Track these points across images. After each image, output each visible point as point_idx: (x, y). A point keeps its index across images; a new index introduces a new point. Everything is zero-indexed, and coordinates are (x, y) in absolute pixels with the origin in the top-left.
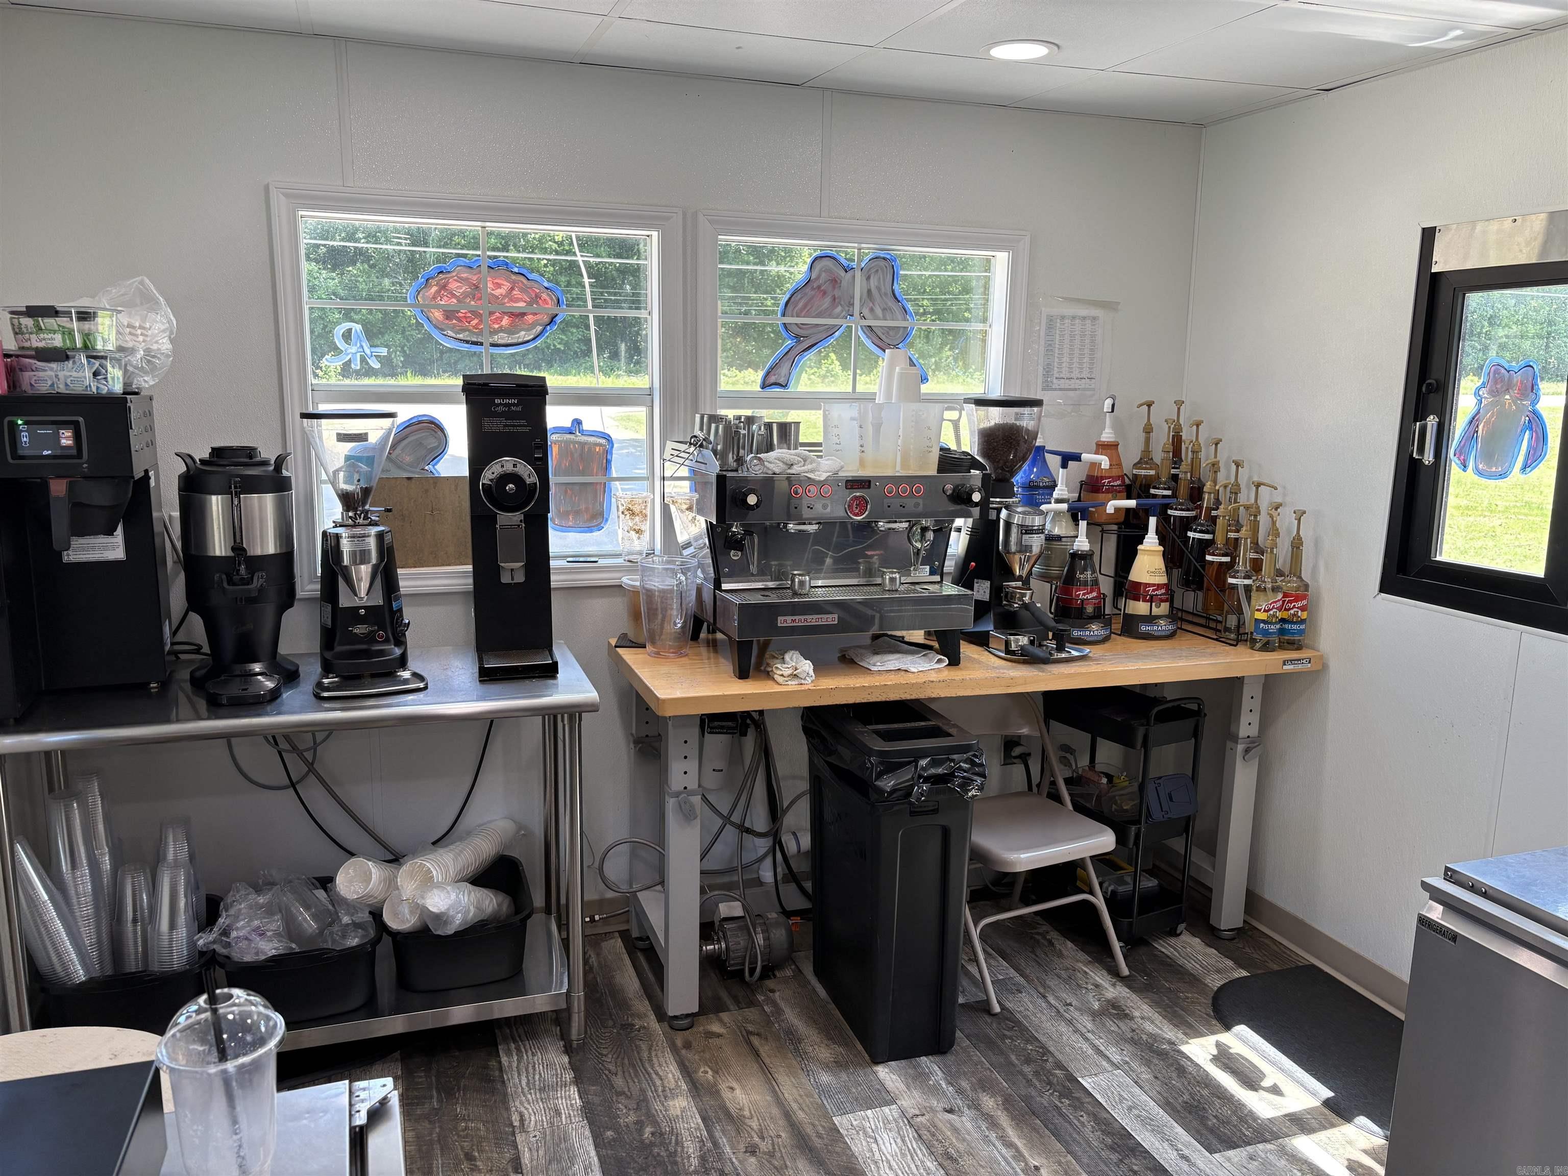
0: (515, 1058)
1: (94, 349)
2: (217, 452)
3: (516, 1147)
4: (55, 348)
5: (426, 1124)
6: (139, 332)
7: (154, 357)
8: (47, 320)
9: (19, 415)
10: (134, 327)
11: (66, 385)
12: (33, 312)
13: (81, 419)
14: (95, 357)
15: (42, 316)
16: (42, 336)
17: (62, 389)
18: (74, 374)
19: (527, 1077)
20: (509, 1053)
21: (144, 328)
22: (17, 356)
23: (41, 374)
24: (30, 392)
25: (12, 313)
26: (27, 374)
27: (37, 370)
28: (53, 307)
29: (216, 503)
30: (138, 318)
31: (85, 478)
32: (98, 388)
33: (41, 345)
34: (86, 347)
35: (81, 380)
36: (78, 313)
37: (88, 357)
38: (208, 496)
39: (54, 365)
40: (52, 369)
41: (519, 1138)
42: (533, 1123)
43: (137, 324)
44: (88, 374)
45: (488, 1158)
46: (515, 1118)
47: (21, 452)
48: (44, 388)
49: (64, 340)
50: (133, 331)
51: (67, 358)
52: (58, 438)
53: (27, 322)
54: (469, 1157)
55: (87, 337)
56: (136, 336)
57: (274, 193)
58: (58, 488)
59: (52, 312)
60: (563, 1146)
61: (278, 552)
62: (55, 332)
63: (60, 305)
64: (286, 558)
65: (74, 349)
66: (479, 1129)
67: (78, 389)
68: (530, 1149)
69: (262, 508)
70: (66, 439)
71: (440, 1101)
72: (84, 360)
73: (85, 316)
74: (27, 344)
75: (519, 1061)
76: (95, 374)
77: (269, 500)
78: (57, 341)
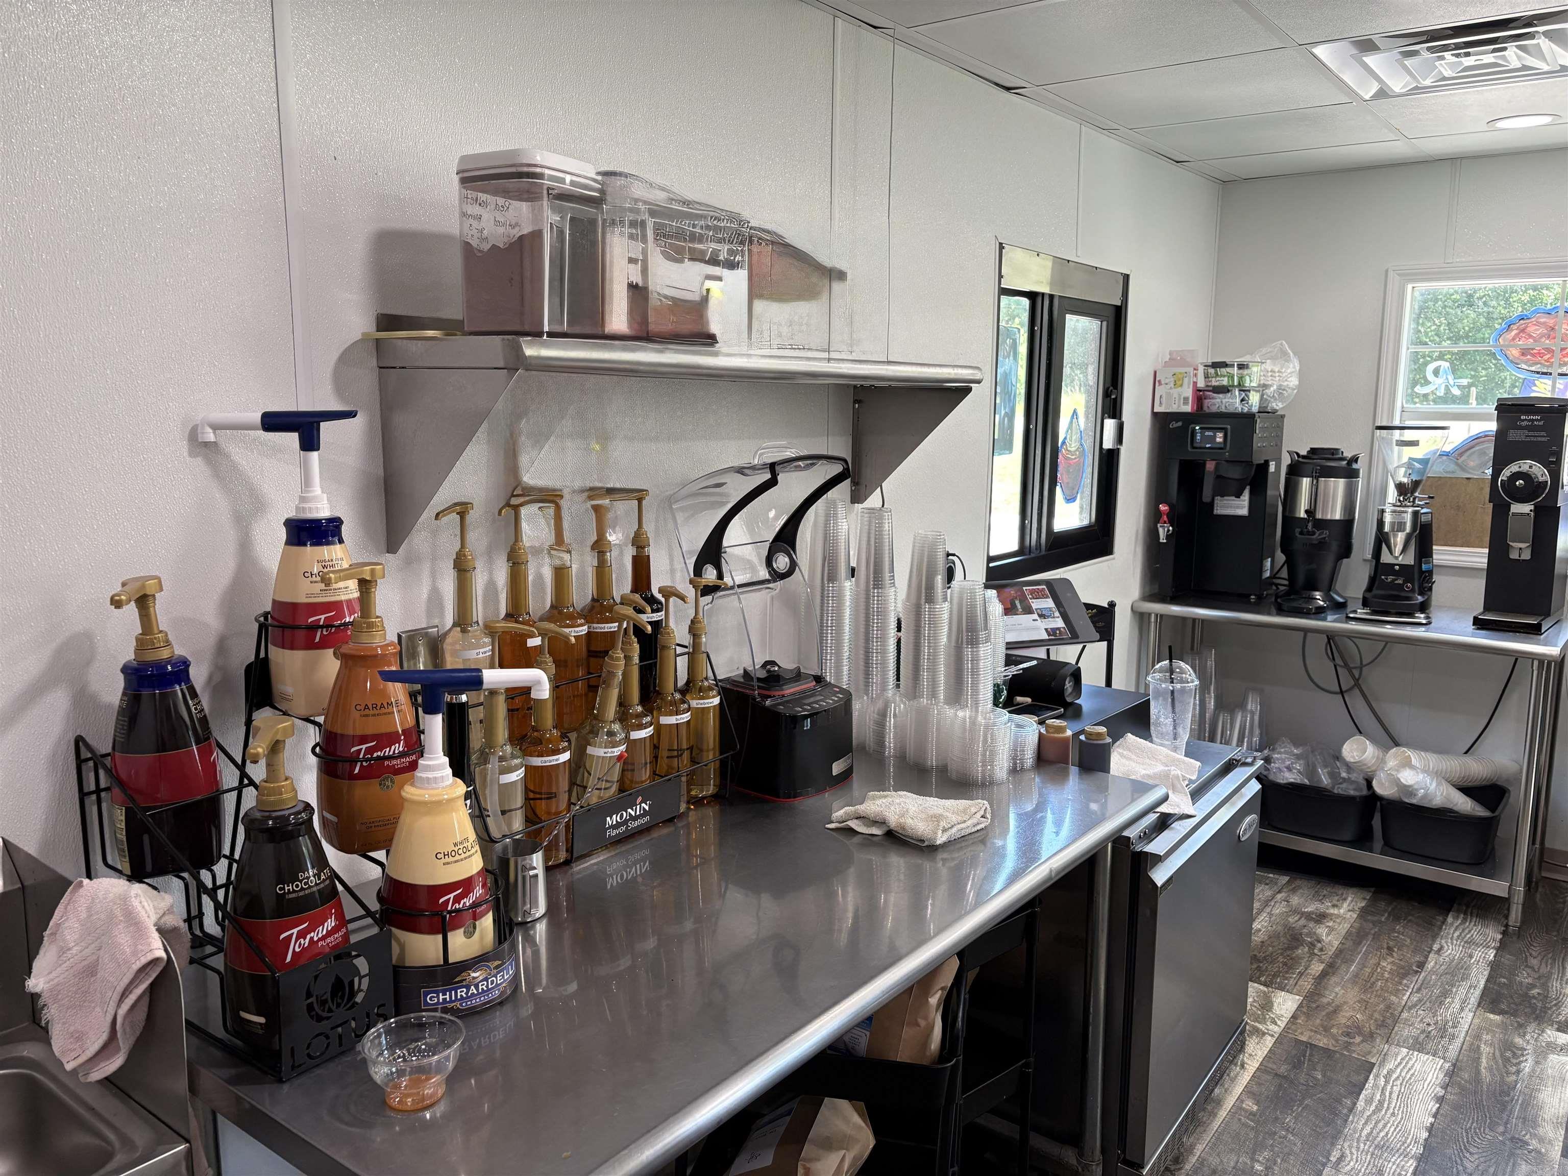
0: (1459, 921)
1: (1244, 386)
2: (1313, 451)
3: (1427, 957)
4: (1224, 385)
5: (1371, 925)
6: (1277, 374)
7: (1284, 390)
8: (1222, 369)
9: (1197, 424)
10: (1274, 372)
11: (1226, 407)
12: (1215, 365)
13: (1229, 427)
14: (1244, 391)
15: (1220, 368)
16: (1218, 379)
17: (1223, 410)
18: (1231, 401)
19: (1461, 933)
20: (1456, 918)
21: (1281, 372)
22: (1204, 391)
23: (1213, 401)
24: (1207, 411)
25: (1205, 366)
26: (1206, 401)
27: (1213, 398)
28: (1225, 362)
29: (1306, 482)
30: (1279, 366)
31: (1227, 461)
32: (1242, 409)
33: (1217, 384)
34: (1239, 384)
35: (1233, 404)
36: (1238, 365)
37: (1240, 390)
38: (1301, 478)
39: (1221, 396)
40: (1219, 398)
41: (1431, 955)
42: (1447, 953)
43: (1277, 370)
44: (1238, 400)
45: (1402, 955)
46: (1436, 947)
47: (1195, 445)
48: (1214, 409)
49: (1229, 382)
50: (1274, 374)
51: (1228, 391)
52: (1215, 437)
53: (1212, 371)
54: (1390, 949)
55: (1241, 378)
56: (1275, 377)
57: (1391, 274)
58: (1210, 466)
59: (1224, 365)
60: (1462, 971)
61: (1342, 518)
62: (1224, 376)
63: (1228, 360)
64: (1347, 524)
65: (1233, 386)
66: (1406, 941)
67: (1231, 410)
68: (1436, 963)
69: (1336, 489)
70: (1220, 437)
71: (1387, 919)
72: (1237, 393)
73: (1241, 366)
74: (1210, 384)
75: (1460, 924)
76: (1242, 400)
77: (1341, 482)
78: (1225, 381)
